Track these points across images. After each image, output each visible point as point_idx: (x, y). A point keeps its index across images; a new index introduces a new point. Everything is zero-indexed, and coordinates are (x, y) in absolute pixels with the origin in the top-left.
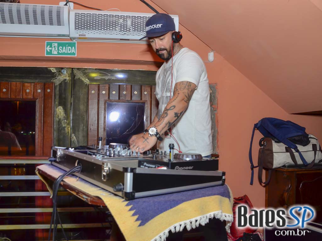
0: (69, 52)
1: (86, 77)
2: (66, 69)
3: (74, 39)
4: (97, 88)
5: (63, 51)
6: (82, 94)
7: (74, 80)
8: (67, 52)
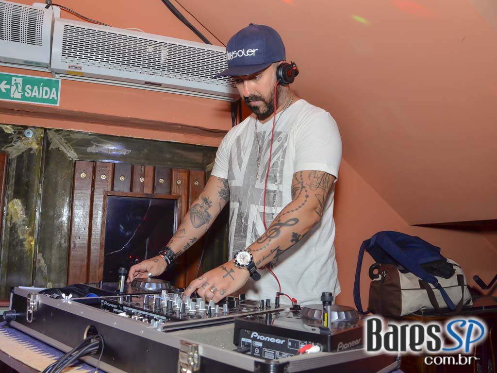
0: (45, 97)
1: (71, 148)
2: (33, 129)
3: (56, 73)
4: (91, 169)
5: (34, 94)
6: (61, 178)
7: (47, 151)
8: (40, 97)
